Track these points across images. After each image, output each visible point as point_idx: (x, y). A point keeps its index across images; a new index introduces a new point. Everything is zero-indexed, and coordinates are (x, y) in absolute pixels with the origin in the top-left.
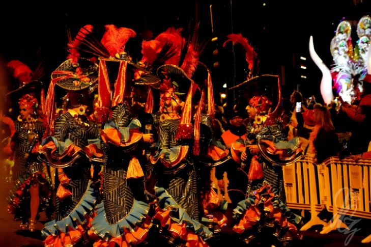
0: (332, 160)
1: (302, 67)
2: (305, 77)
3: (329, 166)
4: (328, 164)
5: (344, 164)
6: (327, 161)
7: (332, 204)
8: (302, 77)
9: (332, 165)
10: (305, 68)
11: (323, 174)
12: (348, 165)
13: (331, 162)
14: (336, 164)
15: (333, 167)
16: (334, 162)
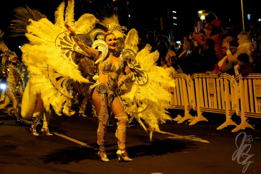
0: (195, 76)
1: (174, 18)
2: (176, 24)
3: (194, 80)
4: (193, 78)
5: (203, 78)
6: (193, 76)
7: (196, 105)
8: (174, 24)
9: (195, 79)
10: (176, 18)
11: (189, 85)
12: (206, 78)
13: (195, 77)
14: (198, 78)
15: (196, 80)
16: (197, 77)
